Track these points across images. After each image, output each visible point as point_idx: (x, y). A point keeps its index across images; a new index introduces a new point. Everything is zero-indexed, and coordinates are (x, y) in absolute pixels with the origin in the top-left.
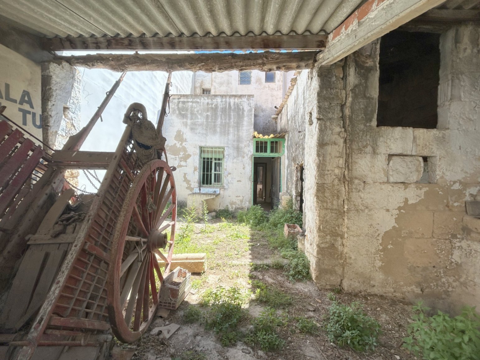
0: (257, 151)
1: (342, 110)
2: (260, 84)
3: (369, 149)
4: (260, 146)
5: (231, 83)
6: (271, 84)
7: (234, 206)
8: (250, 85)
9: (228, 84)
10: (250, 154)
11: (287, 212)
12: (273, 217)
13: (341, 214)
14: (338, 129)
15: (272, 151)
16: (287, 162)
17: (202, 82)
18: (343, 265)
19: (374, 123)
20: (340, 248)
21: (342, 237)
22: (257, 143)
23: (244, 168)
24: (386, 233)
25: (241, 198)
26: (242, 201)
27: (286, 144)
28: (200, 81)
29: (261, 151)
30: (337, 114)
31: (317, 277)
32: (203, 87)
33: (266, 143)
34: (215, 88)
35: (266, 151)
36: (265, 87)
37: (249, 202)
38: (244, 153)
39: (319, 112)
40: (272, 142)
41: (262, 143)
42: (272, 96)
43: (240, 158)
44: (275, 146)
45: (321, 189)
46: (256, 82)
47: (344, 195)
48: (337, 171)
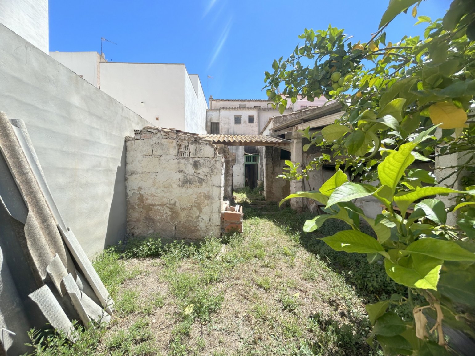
0: (246, 161)
1: (272, 155)
2: (246, 124)
3: (279, 165)
4: (247, 159)
5: (230, 124)
6: (252, 124)
7: (236, 188)
8: (240, 125)
9: (229, 124)
10: (243, 162)
11: (260, 188)
12: (254, 190)
13: (272, 182)
14: (271, 160)
15: (253, 161)
16: (260, 166)
17: (211, 118)
18: (273, 196)
19: (280, 159)
20: (272, 191)
21: (273, 188)
22: (246, 157)
23: (240, 169)
24: (283, 187)
25: (239, 183)
26: (240, 185)
27: (260, 158)
28: (210, 118)
29: (248, 161)
30: (270, 156)
31: (267, 199)
32: (212, 121)
33: (250, 157)
34: (222, 126)
35: (250, 161)
36: (248, 126)
37: (243, 185)
38: (240, 162)
39: (266, 156)
40: (253, 157)
41: (248, 157)
42: (252, 130)
43: (238, 165)
44: (255, 159)
45: (267, 176)
46: (244, 123)
47: (273, 177)
48: (271, 171)
